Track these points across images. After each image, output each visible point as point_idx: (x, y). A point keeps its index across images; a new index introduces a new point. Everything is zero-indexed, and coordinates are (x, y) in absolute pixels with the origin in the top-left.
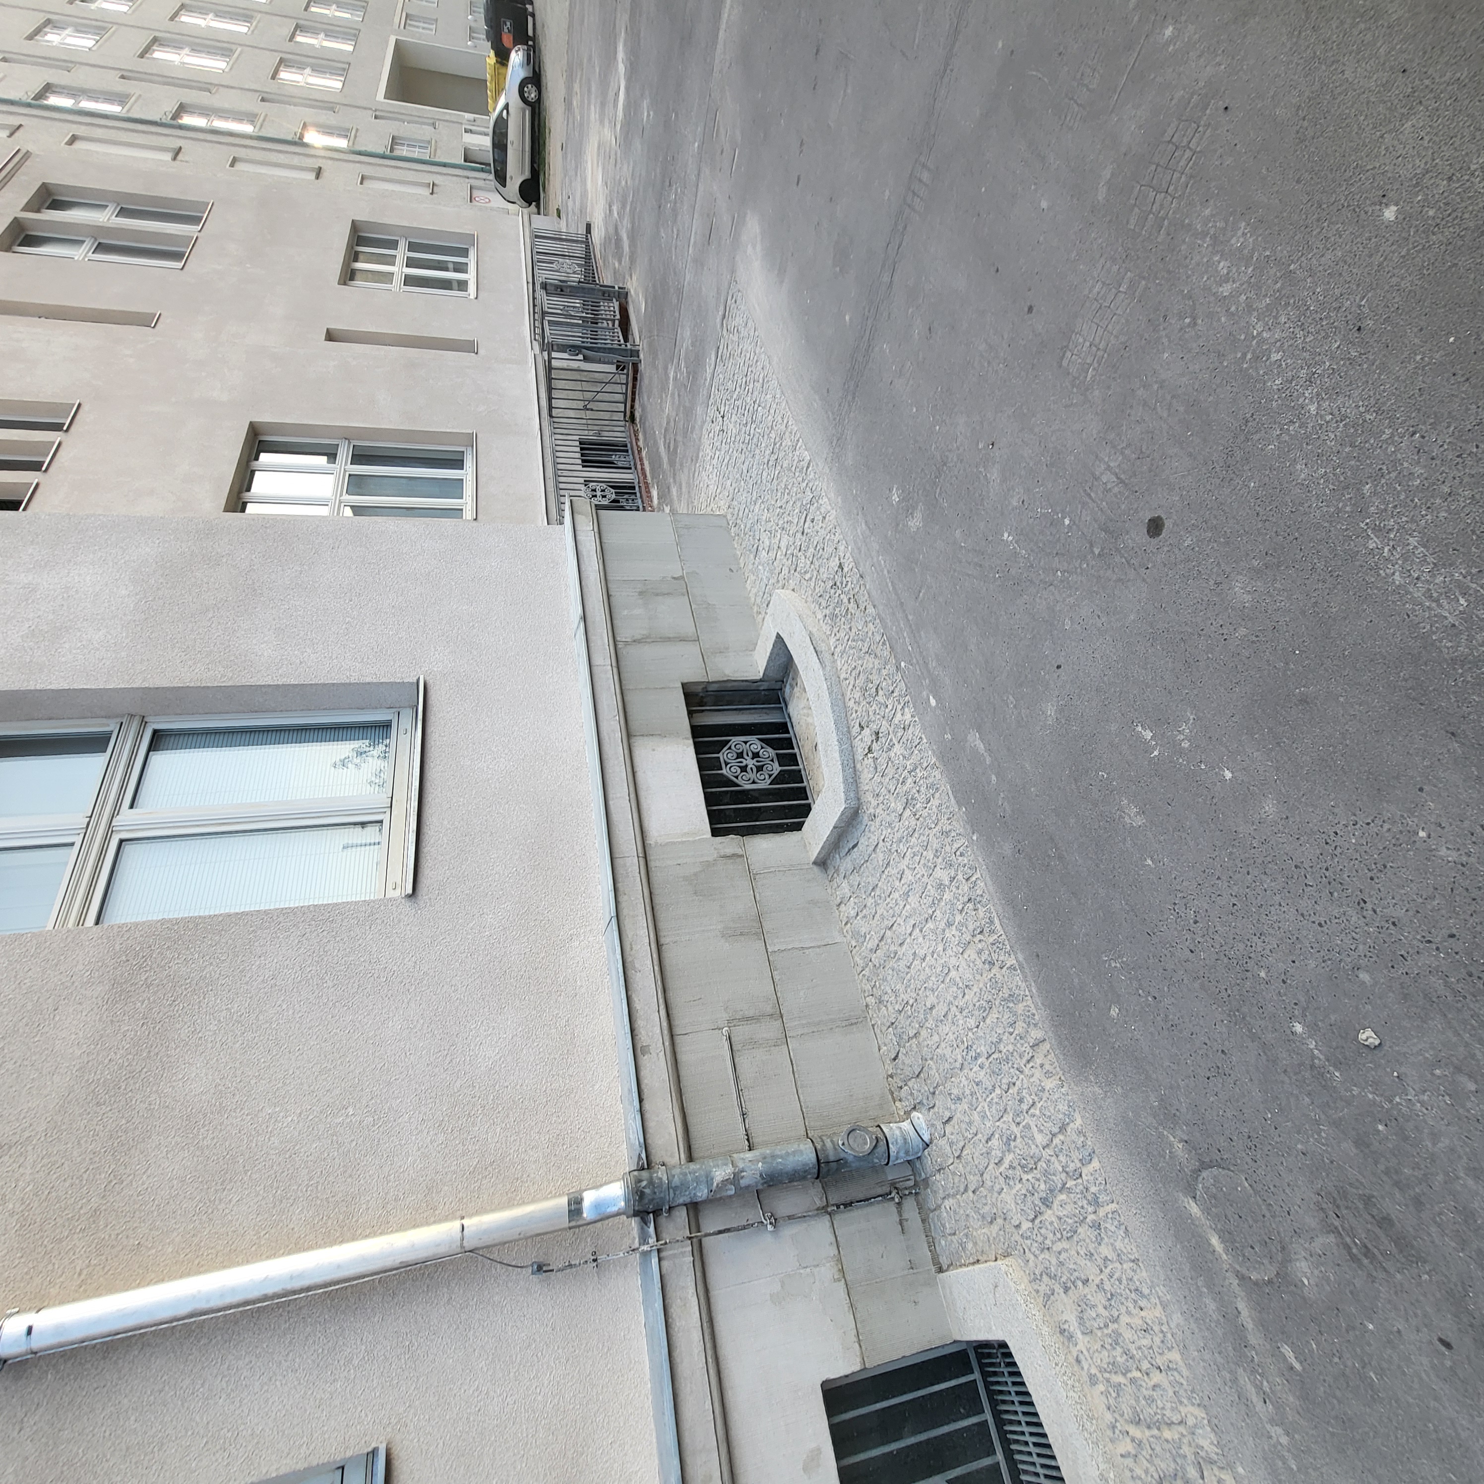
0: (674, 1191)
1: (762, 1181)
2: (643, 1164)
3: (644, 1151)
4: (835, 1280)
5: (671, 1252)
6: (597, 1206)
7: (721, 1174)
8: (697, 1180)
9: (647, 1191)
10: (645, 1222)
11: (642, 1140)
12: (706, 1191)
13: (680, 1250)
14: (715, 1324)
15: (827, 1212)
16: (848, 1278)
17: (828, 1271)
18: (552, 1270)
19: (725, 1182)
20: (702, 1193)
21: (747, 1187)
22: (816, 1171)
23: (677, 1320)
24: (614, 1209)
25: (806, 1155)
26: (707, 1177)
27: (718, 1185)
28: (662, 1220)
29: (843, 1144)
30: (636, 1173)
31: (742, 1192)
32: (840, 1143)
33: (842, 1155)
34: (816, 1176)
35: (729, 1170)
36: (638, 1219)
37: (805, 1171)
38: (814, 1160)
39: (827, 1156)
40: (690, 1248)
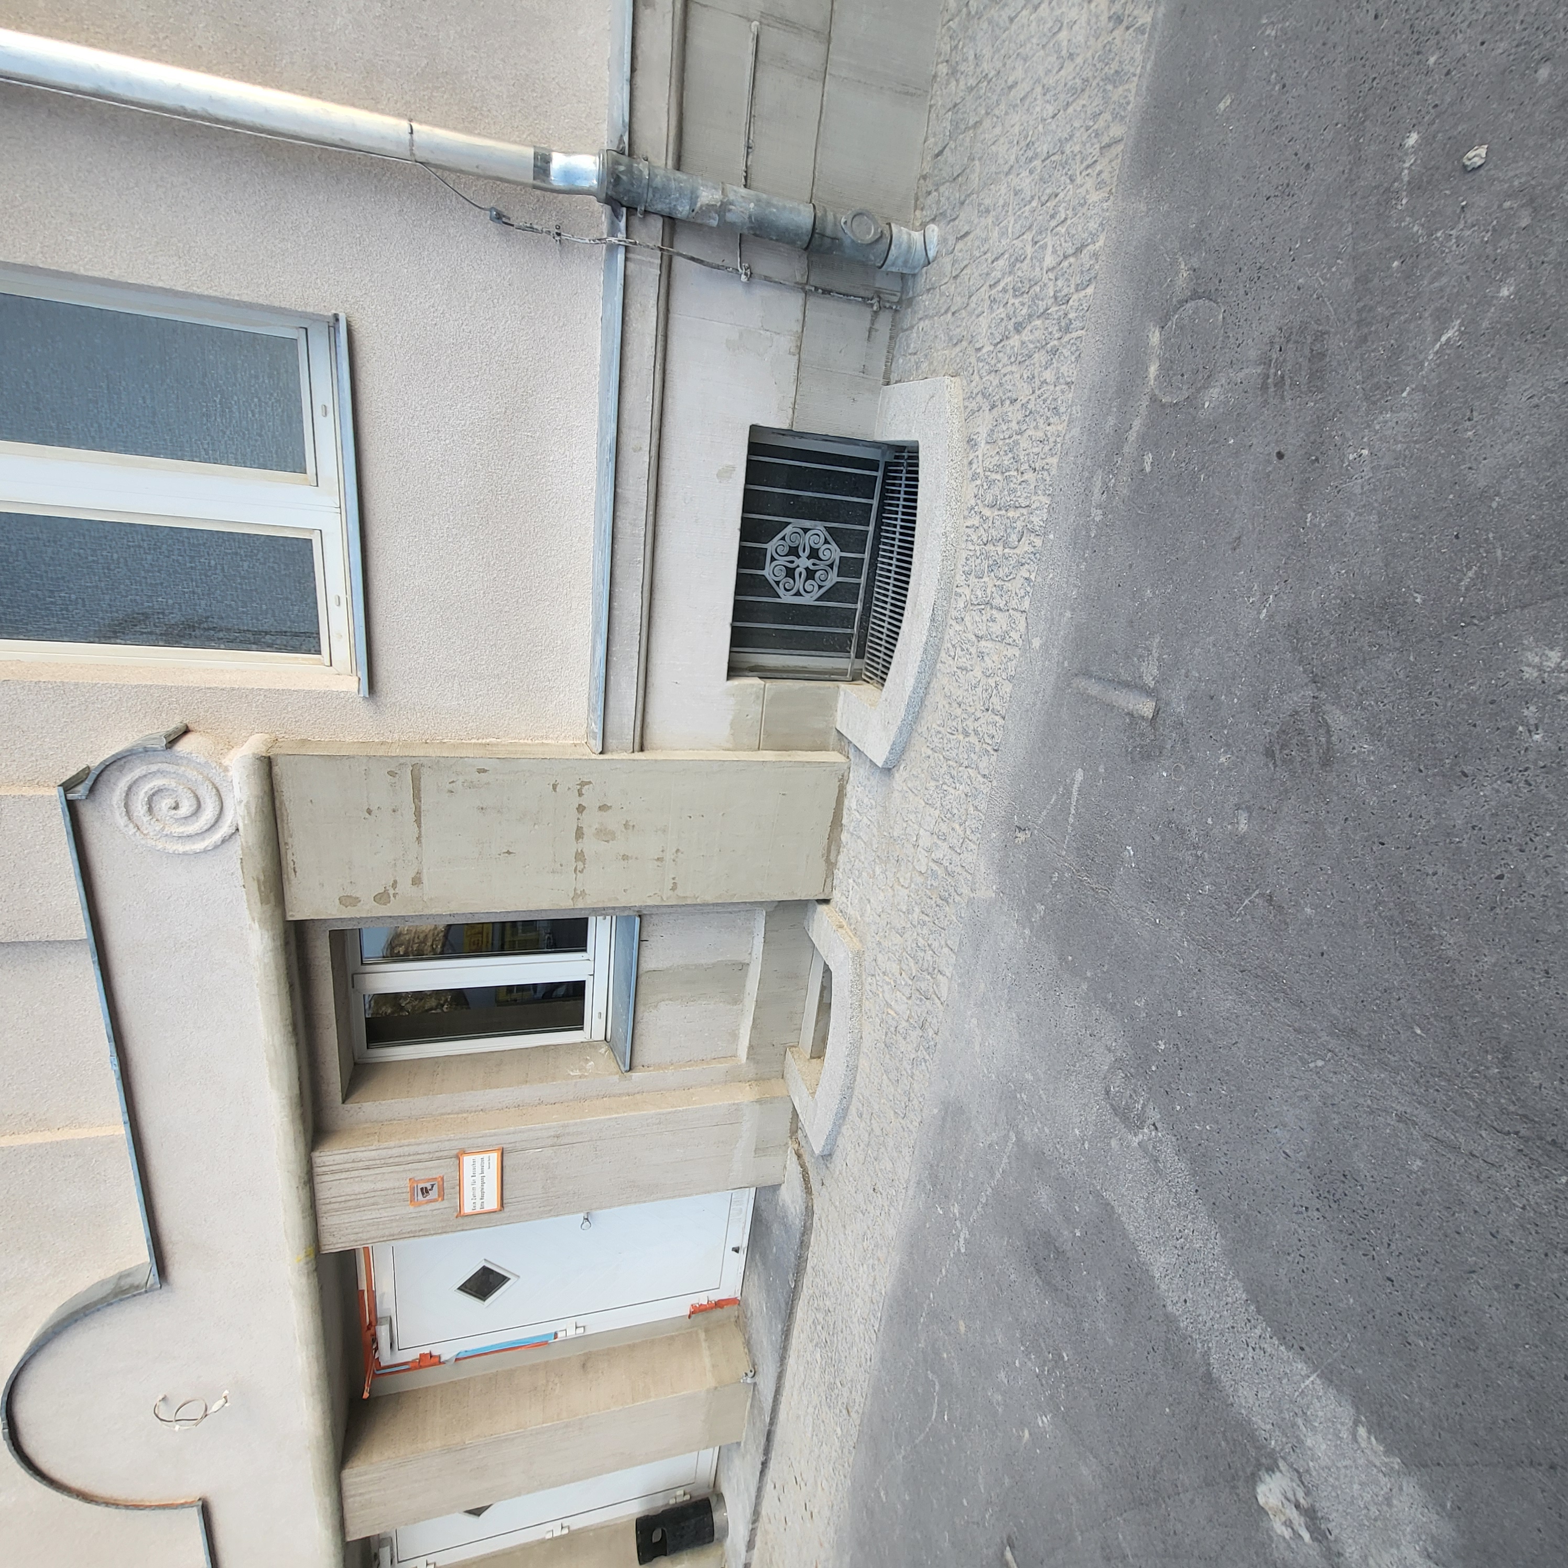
0: (654, 192)
1: (748, 225)
2: (624, 148)
3: (627, 134)
4: (790, 353)
5: (639, 257)
6: (567, 174)
7: (708, 196)
8: (680, 190)
9: (624, 178)
10: (616, 214)
11: (627, 120)
12: (688, 207)
13: (649, 259)
14: (669, 342)
15: (803, 289)
16: (803, 356)
17: (786, 343)
18: (512, 225)
19: (710, 207)
20: (683, 210)
21: (733, 224)
22: (807, 239)
23: (634, 321)
24: (585, 184)
25: (803, 217)
26: (692, 193)
27: (701, 208)
28: (635, 221)
29: (845, 223)
30: (615, 153)
31: (726, 229)
32: (843, 220)
33: (840, 235)
34: (805, 246)
35: (718, 196)
36: (608, 207)
37: (796, 235)
38: (810, 226)
39: (824, 228)
40: (659, 261)
